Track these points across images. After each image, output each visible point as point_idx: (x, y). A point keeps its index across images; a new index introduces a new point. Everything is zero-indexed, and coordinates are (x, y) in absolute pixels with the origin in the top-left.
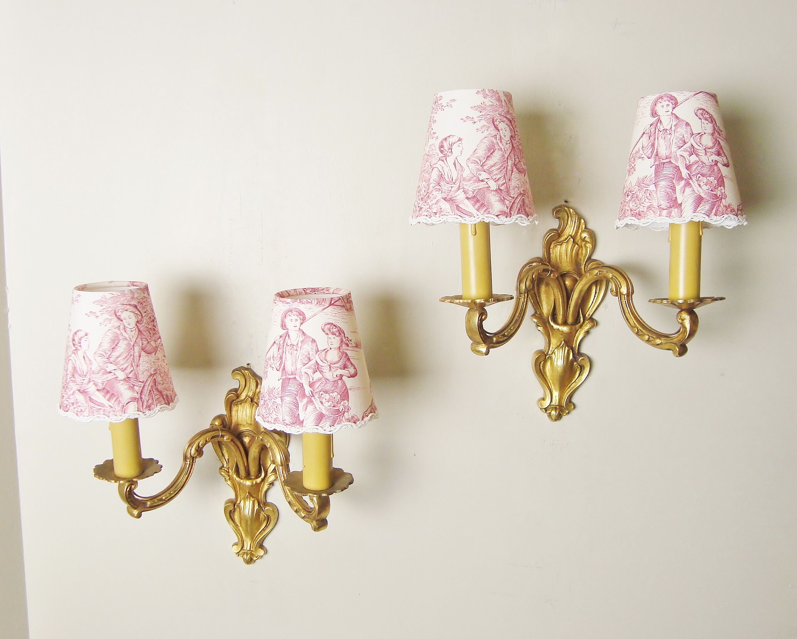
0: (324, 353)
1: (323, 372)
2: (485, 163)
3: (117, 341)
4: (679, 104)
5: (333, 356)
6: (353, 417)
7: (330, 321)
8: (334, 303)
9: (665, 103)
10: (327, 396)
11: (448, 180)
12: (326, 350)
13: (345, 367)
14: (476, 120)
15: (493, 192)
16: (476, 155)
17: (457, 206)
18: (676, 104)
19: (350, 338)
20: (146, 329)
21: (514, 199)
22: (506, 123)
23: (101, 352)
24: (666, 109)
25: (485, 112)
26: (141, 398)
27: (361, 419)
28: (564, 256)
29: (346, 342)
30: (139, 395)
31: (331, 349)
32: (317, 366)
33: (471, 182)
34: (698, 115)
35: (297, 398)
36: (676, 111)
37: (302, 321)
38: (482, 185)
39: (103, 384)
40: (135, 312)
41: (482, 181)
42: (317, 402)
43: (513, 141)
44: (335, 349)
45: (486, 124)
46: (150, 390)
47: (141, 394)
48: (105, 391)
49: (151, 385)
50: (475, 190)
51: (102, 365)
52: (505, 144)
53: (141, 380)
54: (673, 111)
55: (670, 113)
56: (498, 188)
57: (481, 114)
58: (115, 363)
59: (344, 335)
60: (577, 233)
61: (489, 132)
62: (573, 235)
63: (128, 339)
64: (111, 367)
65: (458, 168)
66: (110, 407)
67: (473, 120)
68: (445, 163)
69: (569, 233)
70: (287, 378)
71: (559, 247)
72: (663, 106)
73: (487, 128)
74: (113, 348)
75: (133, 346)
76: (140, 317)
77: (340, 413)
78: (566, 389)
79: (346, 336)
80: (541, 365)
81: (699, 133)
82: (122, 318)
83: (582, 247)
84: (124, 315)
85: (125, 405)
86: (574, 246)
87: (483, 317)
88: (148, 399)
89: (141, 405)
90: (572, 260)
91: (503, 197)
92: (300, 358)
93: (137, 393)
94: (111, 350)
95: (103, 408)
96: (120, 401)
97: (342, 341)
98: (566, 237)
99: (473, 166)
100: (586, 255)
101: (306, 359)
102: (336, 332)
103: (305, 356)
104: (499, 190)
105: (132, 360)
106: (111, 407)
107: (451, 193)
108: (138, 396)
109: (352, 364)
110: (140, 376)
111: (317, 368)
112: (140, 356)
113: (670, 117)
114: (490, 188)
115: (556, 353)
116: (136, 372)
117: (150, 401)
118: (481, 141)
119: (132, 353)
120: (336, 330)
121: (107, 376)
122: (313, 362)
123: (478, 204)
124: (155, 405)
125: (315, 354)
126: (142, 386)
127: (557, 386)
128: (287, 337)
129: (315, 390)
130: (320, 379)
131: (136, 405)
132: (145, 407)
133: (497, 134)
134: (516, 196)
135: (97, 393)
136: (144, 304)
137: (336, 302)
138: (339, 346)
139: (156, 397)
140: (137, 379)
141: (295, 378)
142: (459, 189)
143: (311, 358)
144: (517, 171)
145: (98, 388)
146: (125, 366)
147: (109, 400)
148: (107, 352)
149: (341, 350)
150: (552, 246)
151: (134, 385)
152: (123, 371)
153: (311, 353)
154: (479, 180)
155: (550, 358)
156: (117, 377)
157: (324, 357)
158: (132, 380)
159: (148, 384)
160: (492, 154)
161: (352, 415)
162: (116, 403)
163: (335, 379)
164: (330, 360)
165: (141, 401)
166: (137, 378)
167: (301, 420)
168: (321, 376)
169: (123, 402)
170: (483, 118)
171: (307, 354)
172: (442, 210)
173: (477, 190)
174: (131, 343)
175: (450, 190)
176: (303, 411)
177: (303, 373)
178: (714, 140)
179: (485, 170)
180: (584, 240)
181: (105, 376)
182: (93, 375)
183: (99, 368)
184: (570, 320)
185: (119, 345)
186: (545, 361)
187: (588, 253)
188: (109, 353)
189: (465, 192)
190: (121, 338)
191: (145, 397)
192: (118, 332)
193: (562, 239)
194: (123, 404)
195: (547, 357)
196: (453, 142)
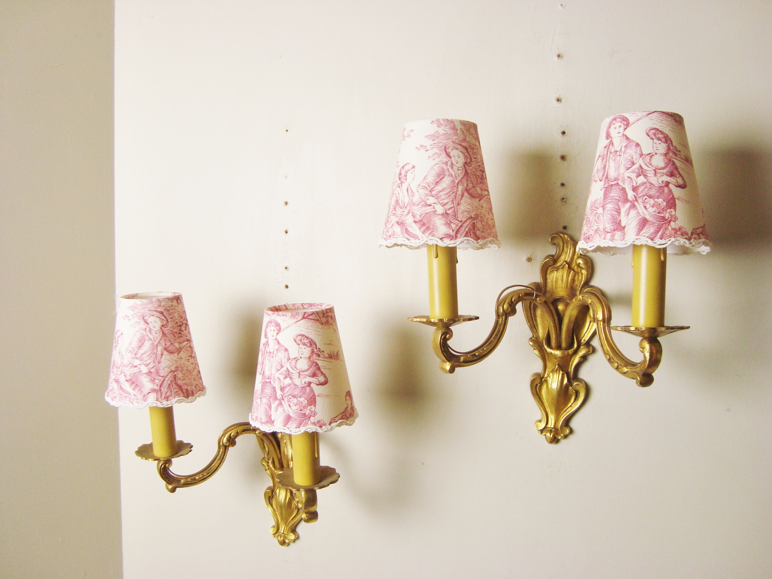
0: (294, 361)
1: (292, 378)
2: (434, 188)
3: (143, 341)
4: (631, 124)
5: (303, 364)
6: (319, 422)
7: (303, 333)
8: (308, 316)
9: (617, 124)
10: (295, 401)
11: (402, 206)
12: (296, 359)
13: (314, 375)
14: (428, 148)
15: (439, 216)
16: (426, 181)
17: (406, 229)
18: (627, 125)
19: (322, 349)
20: (170, 332)
21: (462, 223)
22: (459, 150)
23: (131, 349)
24: (618, 130)
25: (438, 140)
27: (328, 424)
28: (560, 282)
29: (317, 352)
31: (301, 358)
32: (287, 373)
33: (419, 206)
34: (650, 135)
35: (271, 400)
36: (627, 133)
37: (278, 332)
38: (429, 209)
39: (130, 375)
40: (161, 318)
41: (430, 205)
42: (286, 404)
43: (467, 167)
44: (305, 358)
45: (438, 151)
47: (160, 387)
50: (422, 214)
51: (130, 359)
52: (456, 170)
53: (162, 375)
54: (624, 132)
55: (621, 134)
56: (445, 212)
57: (434, 142)
58: (140, 359)
59: (316, 346)
60: (572, 259)
61: (440, 159)
62: (568, 261)
63: (153, 339)
64: (137, 362)
65: (409, 194)
66: (134, 396)
67: (426, 148)
68: (400, 190)
69: (565, 259)
70: (265, 382)
71: (555, 272)
72: (615, 128)
73: (438, 155)
74: (140, 347)
76: (165, 322)
77: (307, 416)
78: (562, 412)
79: (318, 347)
80: (538, 387)
81: (649, 154)
82: (149, 322)
83: (578, 273)
84: (151, 320)
85: (146, 395)
86: (570, 272)
87: (448, 336)
88: (166, 391)
89: (160, 396)
90: (567, 286)
91: (450, 221)
92: (275, 364)
93: (157, 386)
94: (138, 348)
96: (142, 390)
97: (313, 352)
98: (562, 262)
99: (422, 191)
100: (582, 280)
101: (279, 365)
102: (307, 343)
103: (279, 363)
104: (445, 214)
105: (155, 357)
107: (403, 217)
109: (322, 373)
111: (288, 375)
112: (162, 355)
113: (621, 138)
114: (436, 212)
115: (551, 376)
116: (158, 367)
117: (169, 393)
118: (432, 168)
119: (155, 351)
120: (308, 341)
121: (133, 369)
122: (284, 369)
123: (424, 228)
125: (287, 362)
126: (162, 380)
127: (553, 409)
128: (267, 345)
129: (285, 394)
130: (290, 385)
131: (156, 396)
132: (163, 398)
133: (448, 161)
134: (465, 220)
135: (126, 383)
136: (171, 311)
137: (310, 315)
138: (309, 356)
141: (270, 382)
142: (408, 213)
143: (283, 365)
144: (468, 196)
146: (148, 362)
147: (133, 390)
148: (135, 349)
149: (311, 360)
150: (548, 272)
152: (146, 366)
153: (283, 360)
154: (427, 205)
155: (546, 381)
156: (141, 371)
158: (154, 374)
160: (441, 180)
161: (318, 419)
162: (139, 392)
163: (303, 386)
164: (300, 368)
165: (160, 392)
167: (273, 420)
168: (290, 382)
169: (144, 392)
170: (435, 146)
172: (395, 233)
173: (424, 214)
174: (155, 343)
175: (402, 215)
176: (274, 412)
177: (276, 378)
178: (666, 161)
179: (433, 195)
180: (578, 265)
182: (124, 367)
183: (128, 362)
184: (564, 345)
185: (144, 344)
186: (541, 384)
187: (583, 279)
188: (137, 350)
189: (414, 216)
190: (146, 338)
192: (145, 334)
193: (559, 264)
195: (543, 380)
196: (408, 169)
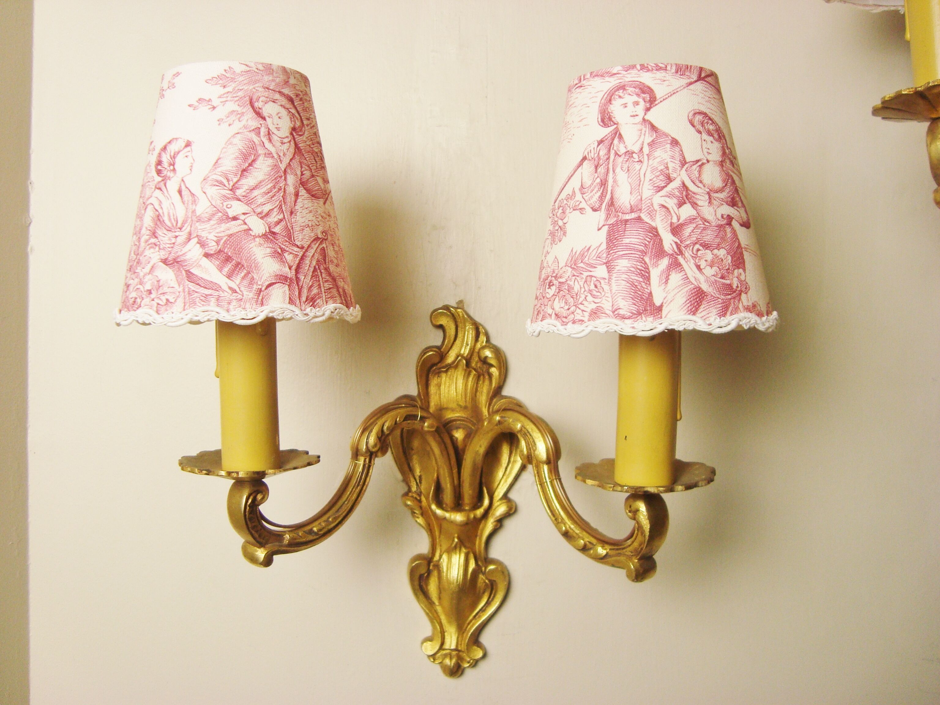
1: (696, 204)
3: (253, 157)
5: (714, 176)
10: (708, 255)
13: (733, 203)
23: (218, 177)
26: (298, 279)
30: (293, 272)
32: (684, 193)
35: (646, 259)
39: (218, 243)
40: (290, 110)
42: (688, 266)
46: (315, 267)
47: (297, 271)
48: (222, 257)
49: (316, 256)
51: (218, 203)
53: (299, 243)
58: (247, 200)
63: (276, 156)
64: (237, 208)
66: (230, 292)
70: (621, 221)
74: (244, 170)
75: (285, 171)
76: (298, 123)
77: (734, 292)
85: (263, 289)
88: (310, 284)
89: (297, 293)
92: (649, 176)
93: (290, 268)
94: (240, 173)
95: (217, 293)
96: (253, 278)
101: (662, 177)
103: (659, 173)
105: (281, 198)
106: (235, 291)
108: (291, 274)
110: (296, 234)
111: (686, 197)
112: (297, 195)
116: (289, 224)
117: (315, 291)
119: (282, 185)
121: (228, 225)
122: (676, 184)
124: (324, 299)
125: (679, 169)
126: (301, 254)
129: (685, 241)
131: (287, 292)
132: (304, 299)
135: (205, 262)
139: (326, 285)
140: (290, 238)
141: (639, 219)
143: (671, 175)
145: (207, 250)
146: (266, 208)
147: (229, 277)
148: (230, 176)
151: (283, 250)
152: (262, 218)
153: (671, 165)
156: (250, 229)
157: (697, 176)
158: (281, 239)
159: (312, 254)
162: (245, 282)
163: (720, 223)
165: (298, 285)
166: (289, 236)
167: (658, 304)
169: (259, 283)
171: (662, 167)
174: (281, 165)
176: (659, 287)
177: (656, 207)
181: (224, 226)
182: (198, 224)
183: (211, 210)
185: (255, 166)
188: (235, 180)
190: (260, 152)
191: (306, 280)
192: (256, 139)
194: (260, 287)
